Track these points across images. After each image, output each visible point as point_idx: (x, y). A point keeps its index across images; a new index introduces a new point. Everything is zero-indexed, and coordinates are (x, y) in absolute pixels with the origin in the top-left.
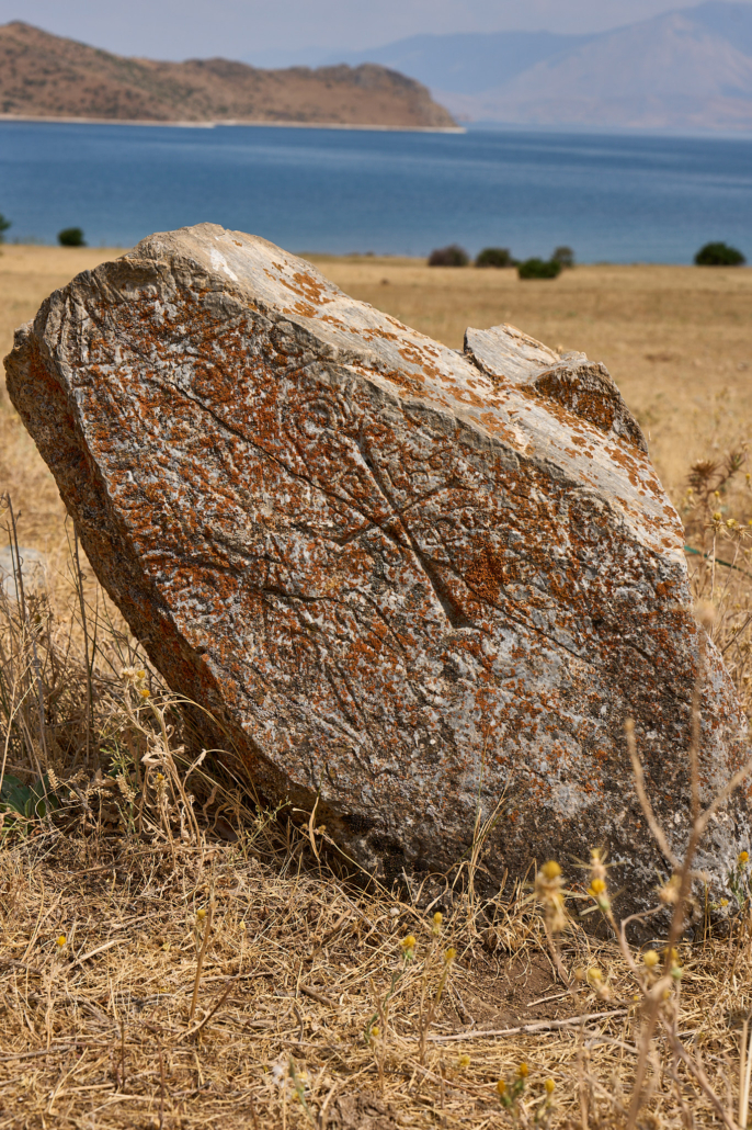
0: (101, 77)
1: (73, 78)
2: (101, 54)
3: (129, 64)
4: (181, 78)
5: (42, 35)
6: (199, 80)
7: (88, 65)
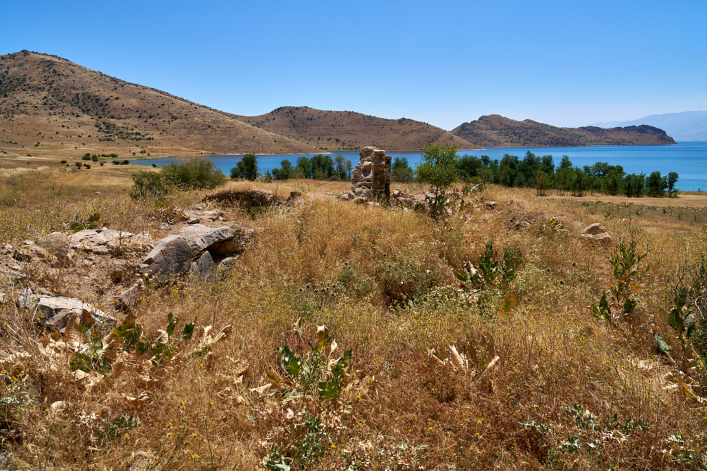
0: (554, 134)
1: (545, 135)
2: (552, 127)
3: (561, 129)
4: (577, 133)
5: (535, 122)
6: (584, 133)
7: (549, 131)
